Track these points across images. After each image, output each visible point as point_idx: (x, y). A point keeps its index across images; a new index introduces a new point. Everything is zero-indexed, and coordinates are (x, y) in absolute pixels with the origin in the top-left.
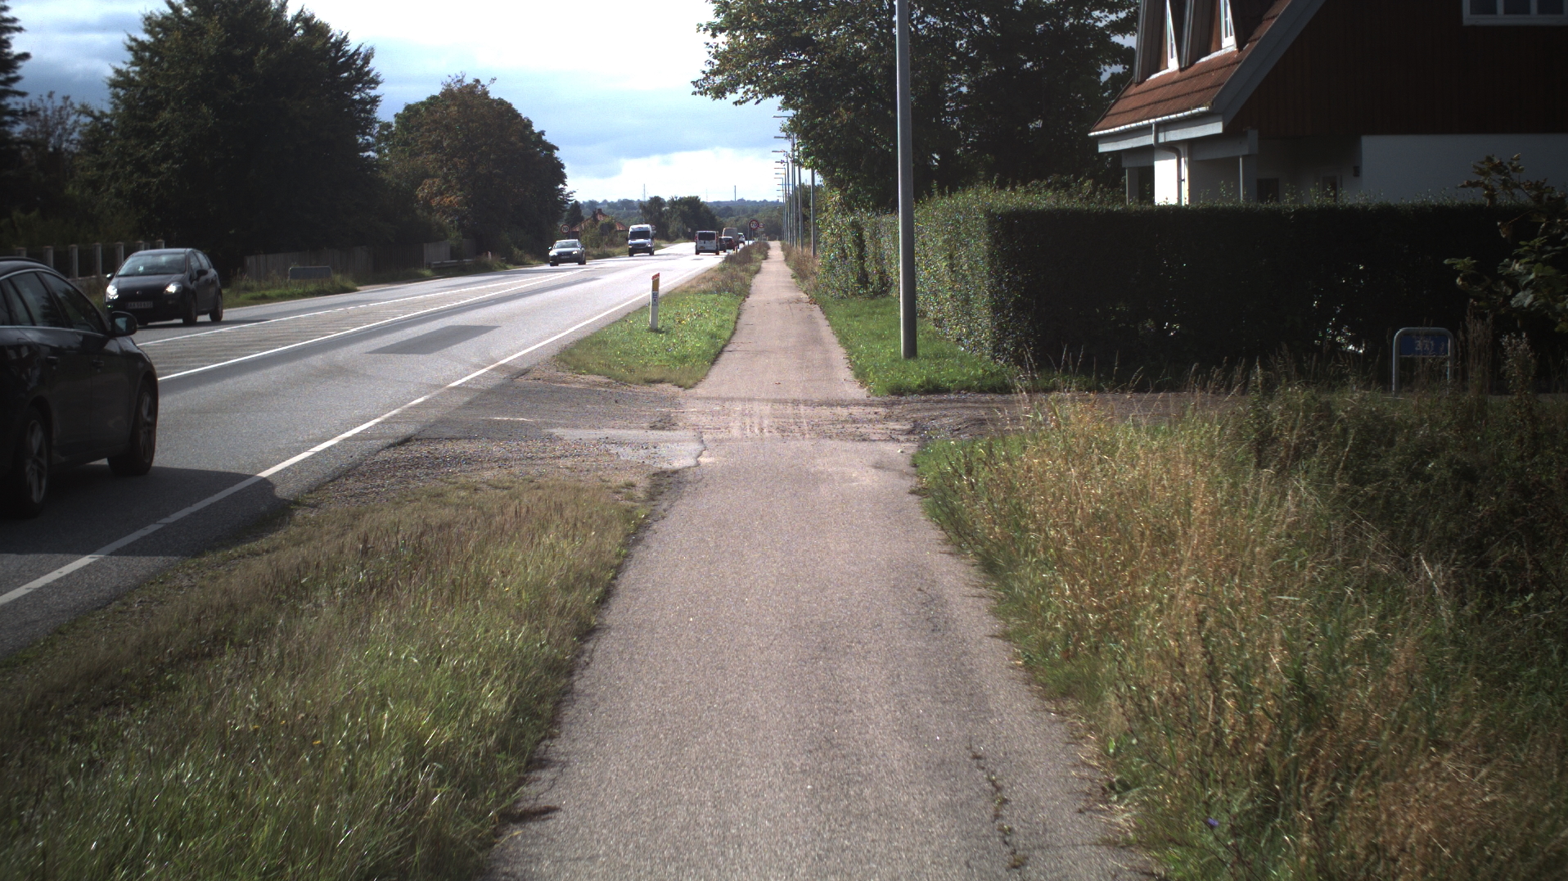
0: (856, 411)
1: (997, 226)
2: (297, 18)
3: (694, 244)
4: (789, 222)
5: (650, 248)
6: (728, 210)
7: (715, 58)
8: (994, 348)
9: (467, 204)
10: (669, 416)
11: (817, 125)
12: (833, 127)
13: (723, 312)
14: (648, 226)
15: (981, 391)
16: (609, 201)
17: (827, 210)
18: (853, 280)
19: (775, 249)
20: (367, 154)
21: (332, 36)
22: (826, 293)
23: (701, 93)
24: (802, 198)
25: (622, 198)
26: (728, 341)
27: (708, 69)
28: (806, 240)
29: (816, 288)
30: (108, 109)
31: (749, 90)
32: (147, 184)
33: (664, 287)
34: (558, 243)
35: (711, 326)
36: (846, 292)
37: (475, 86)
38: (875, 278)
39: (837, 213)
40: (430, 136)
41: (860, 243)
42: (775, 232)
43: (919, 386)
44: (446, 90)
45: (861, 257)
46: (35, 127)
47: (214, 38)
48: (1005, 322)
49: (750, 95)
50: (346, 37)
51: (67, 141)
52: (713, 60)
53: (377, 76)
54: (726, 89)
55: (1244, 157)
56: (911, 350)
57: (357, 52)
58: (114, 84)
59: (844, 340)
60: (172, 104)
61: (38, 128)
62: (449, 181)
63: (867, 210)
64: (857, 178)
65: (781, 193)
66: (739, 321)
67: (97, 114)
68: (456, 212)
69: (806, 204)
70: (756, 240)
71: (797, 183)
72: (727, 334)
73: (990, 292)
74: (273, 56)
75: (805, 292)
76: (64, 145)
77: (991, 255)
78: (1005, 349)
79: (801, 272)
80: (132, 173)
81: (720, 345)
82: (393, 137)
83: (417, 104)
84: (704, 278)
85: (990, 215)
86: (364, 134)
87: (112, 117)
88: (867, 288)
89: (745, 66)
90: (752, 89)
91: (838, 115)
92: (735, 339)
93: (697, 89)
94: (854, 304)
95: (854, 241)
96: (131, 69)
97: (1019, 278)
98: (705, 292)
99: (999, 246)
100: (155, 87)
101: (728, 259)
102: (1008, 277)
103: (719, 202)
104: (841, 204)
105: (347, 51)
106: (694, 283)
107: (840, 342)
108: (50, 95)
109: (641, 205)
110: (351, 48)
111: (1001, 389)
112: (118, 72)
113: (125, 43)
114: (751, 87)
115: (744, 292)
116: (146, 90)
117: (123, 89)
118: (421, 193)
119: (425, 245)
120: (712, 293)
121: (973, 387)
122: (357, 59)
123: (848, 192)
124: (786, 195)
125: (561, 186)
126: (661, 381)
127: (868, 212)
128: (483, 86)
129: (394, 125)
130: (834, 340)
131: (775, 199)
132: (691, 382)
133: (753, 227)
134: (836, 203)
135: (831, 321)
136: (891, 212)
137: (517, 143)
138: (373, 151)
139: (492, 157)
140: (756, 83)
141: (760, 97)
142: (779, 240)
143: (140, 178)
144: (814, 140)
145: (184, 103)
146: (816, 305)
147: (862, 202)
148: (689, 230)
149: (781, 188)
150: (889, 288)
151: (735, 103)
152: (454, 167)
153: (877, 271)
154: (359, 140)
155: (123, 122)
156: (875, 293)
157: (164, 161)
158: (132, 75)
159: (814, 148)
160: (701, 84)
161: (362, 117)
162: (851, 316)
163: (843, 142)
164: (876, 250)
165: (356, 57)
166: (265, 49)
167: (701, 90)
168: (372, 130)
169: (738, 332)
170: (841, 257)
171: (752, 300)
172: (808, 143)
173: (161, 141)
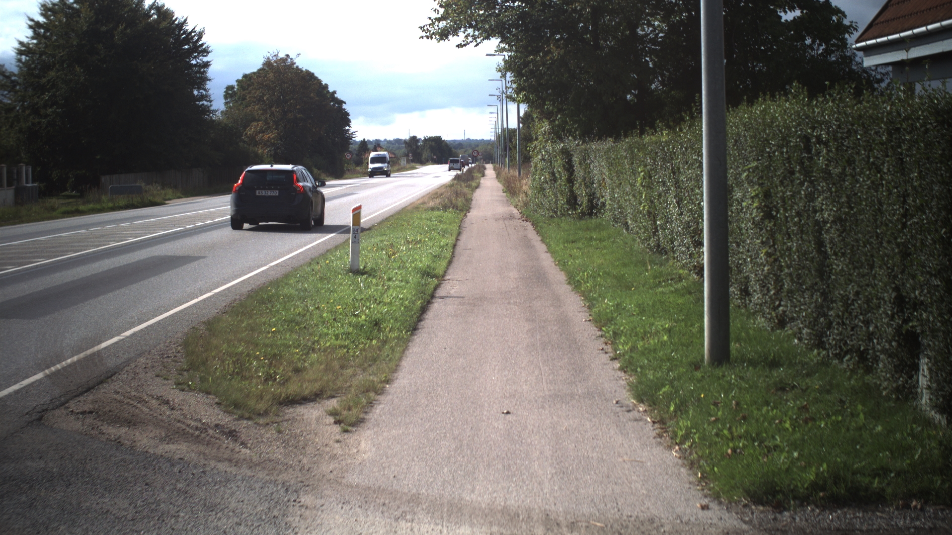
2: (152, 7)
3: (448, 165)
4: (498, 152)
5: (387, 171)
6: (460, 145)
7: (440, 5)
9: (281, 139)
11: (529, 62)
12: (544, 64)
13: (443, 233)
16: (388, 139)
17: (537, 139)
18: (562, 201)
19: (490, 169)
20: (201, 103)
21: (176, 20)
22: (536, 211)
23: (428, 37)
24: (508, 136)
26: (442, 278)
27: (434, 15)
28: (512, 164)
29: (526, 205)
30: (15, 70)
31: (468, 34)
32: (39, 123)
33: (372, 216)
35: (425, 261)
36: (556, 212)
37: (286, 59)
38: (584, 200)
39: (546, 141)
40: (256, 93)
41: (569, 168)
42: (489, 159)
44: (267, 62)
45: (570, 181)
47: (86, 20)
49: (470, 39)
50: (186, 20)
52: (438, 8)
53: (208, 47)
54: (449, 33)
57: (193, 31)
58: (20, 52)
60: (57, 66)
62: (269, 123)
63: (575, 138)
64: (565, 110)
65: (493, 134)
67: (8, 73)
68: (273, 144)
69: (511, 140)
70: (477, 163)
72: (441, 267)
74: (128, 31)
75: (516, 207)
79: (510, 189)
80: (29, 115)
82: (235, 95)
84: (436, 193)
86: (199, 89)
87: (19, 76)
88: (575, 209)
90: (471, 34)
91: (549, 52)
92: (450, 273)
93: (424, 34)
94: (566, 224)
95: (564, 166)
96: (30, 42)
98: (432, 209)
100: (45, 54)
101: (457, 177)
103: (455, 140)
104: (550, 133)
105: (187, 30)
110: (189, 27)
112: (21, 43)
114: (470, 31)
115: (465, 207)
116: (40, 57)
117: (27, 56)
120: (438, 209)
121: (937, 493)
122: (194, 36)
123: (557, 122)
124: (497, 135)
125: (347, 128)
127: (575, 140)
128: (291, 59)
131: (489, 139)
132: (358, 411)
133: (475, 155)
134: (545, 132)
135: (548, 246)
136: (598, 140)
137: (317, 98)
138: (206, 100)
139: (298, 107)
140: (475, 28)
141: (479, 40)
142: (492, 163)
143: (34, 119)
144: (526, 77)
145: (65, 66)
146: (528, 223)
147: (569, 131)
148: (435, 157)
149: (493, 130)
150: (599, 211)
151: (458, 46)
152: (272, 114)
153: (587, 193)
154: (196, 93)
155: (25, 79)
156: (583, 214)
157: (51, 107)
158: (31, 46)
159: (526, 84)
160: (428, 29)
161: (199, 77)
162: (567, 242)
163: (553, 77)
164: (585, 174)
165: (193, 34)
166: (123, 27)
167: (428, 34)
168: (207, 87)
169: (455, 259)
170: (551, 180)
171: (473, 214)
172: (520, 80)
173: (49, 92)
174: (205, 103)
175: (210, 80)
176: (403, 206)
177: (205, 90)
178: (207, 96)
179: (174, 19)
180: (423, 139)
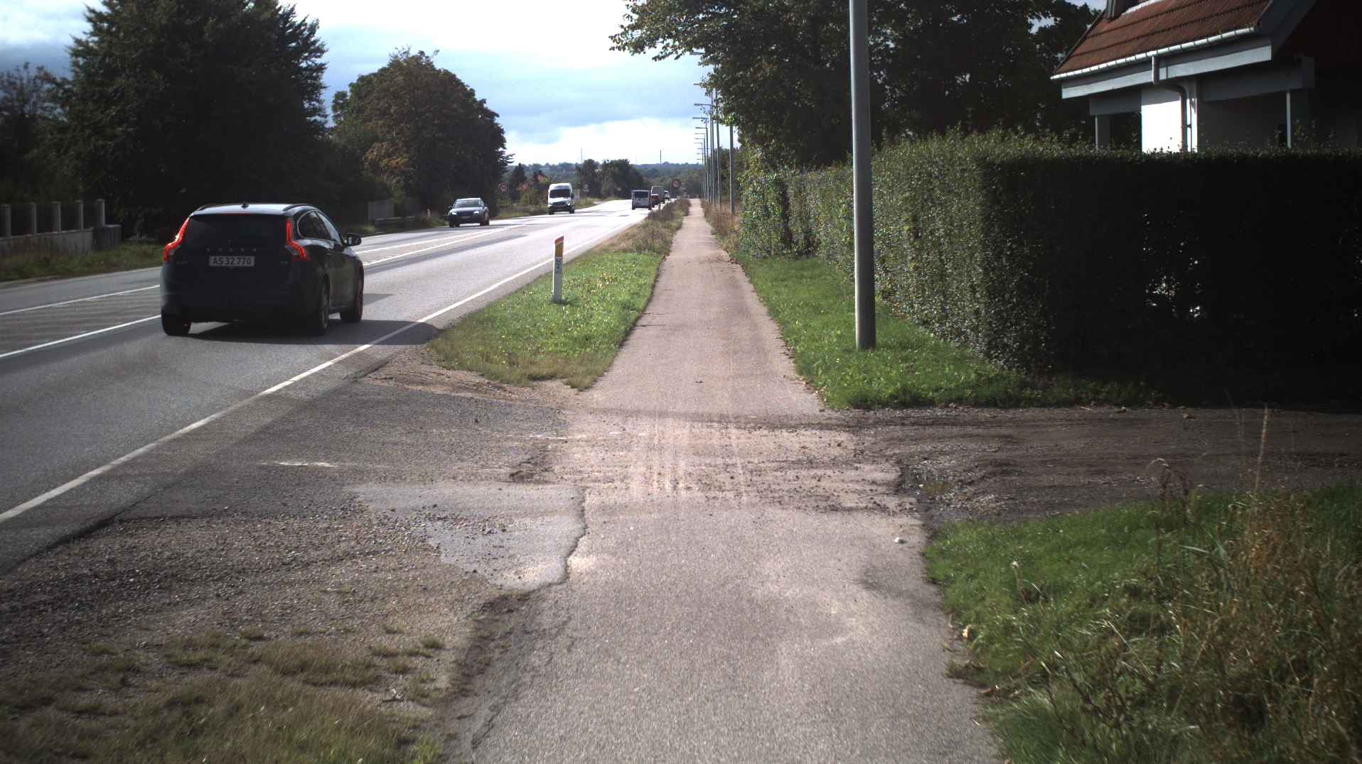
0: (809, 438)
1: (995, 180)
3: (631, 201)
4: (707, 183)
5: (570, 207)
6: (654, 171)
7: (634, 11)
8: (989, 343)
9: (413, 166)
10: (544, 449)
11: (738, 79)
12: (755, 81)
13: (639, 274)
14: (568, 184)
15: (977, 403)
16: (551, 164)
17: (748, 168)
18: (776, 239)
19: (696, 206)
20: (313, 118)
21: (280, 9)
22: (748, 251)
23: (619, 49)
24: (720, 161)
25: (562, 162)
26: (643, 312)
27: (627, 23)
28: (724, 198)
29: (737, 245)
30: (69, 76)
31: (668, 45)
32: (104, 146)
33: (568, 251)
34: (459, 201)
35: (625, 296)
36: (769, 252)
37: (420, 58)
38: (799, 238)
39: (759, 170)
40: (378, 103)
41: (784, 201)
42: (696, 191)
43: (892, 396)
44: (394, 61)
45: (785, 216)
46: (12, 95)
47: (165, 9)
48: (1006, 310)
49: (670, 50)
50: (293, 9)
51: (41, 108)
52: (631, 14)
53: (323, 45)
54: (645, 43)
55: (1293, 92)
56: (869, 340)
57: (303, 23)
58: (76, 53)
59: (774, 313)
60: (127, 71)
61: (15, 96)
62: (397, 144)
63: (791, 167)
64: (780, 133)
65: (701, 156)
66: (657, 284)
67: (59, 80)
68: (403, 172)
69: (724, 166)
70: (679, 197)
71: (716, 147)
72: (641, 303)
73: (985, 269)
74: (221, 26)
75: (725, 250)
76: (39, 112)
77: (986, 219)
78: (1006, 345)
79: (720, 230)
80: (90, 136)
81: (633, 318)
82: (348, 105)
83: (370, 75)
84: (627, 235)
85: (984, 163)
86: (311, 99)
87: (74, 83)
88: (791, 248)
89: (664, 20)
90: (671, 44)
91: (760, 68)
92: (651, 309)
93: (615, 44)
94: (779, 265)
95: (778, 199)
96: (90, 40)
97: (1027, 251)
98: (625, 251)
99: (997, 208)
100: (111, 55)
101: (652, 216)
102: (1010, 248)
103: (646, 165)
104: (763, 161)
105: (294, 22)
106: (615, 242)
107: (769, 314)
108: (26, 66)
109: (577, 167)
110: (297, 19)
111: (1003, 402)
112: (78, 41)
113: (85, 15)
114: (670, 41)
115: (665, 250)
116: (104, 59)
117: (84, 57)
118: (371, 155)
119: (369, 203)
120: (631, 251)
121: (967, 399)
122: (304, 30)
123: (771, 148)
124: (705, 156)
125: (501, 149)
126: (551, 377)
127: (791, 169)
128: (427, 57)
129: (349, 94)
130: (763, 310)
131: (695, 162)
132: (587, 381)
133: (675, 186)
134: (758, 160)
135: (755, 285)
136: (816, 169)
137: (461, 111)
138: (319, 115)
139: (436, 122)
140: (675, 38)
141: (680, 52)
142: (700, 197)
143: (97, 140)
144: (736, 95)
145: (138, 70)
146: (738, 265)
147: (785, 158)
148: (619, 189)
149: (700, 151)
150: (815, 249)
151: (655, 59)
152: (401, 131)
153: (803, 230)
154: (306, 105)
155: (84, 88)
156: (800, 253)
157: (120, 125)
158: (91, 44)
159: (735, 105)
160: (619, 39)
161: (310, 83)
162: (776, 280)
163: (766, 97)
164: (801, 208)
165: (303, 28)
166: (214, 20)
167: (620, 44)
168: (322, 97)
169: (655, 298)
170: (764, 216)
171: (672, 258)
172: (728, 99)
173: (117, 106)
174: (318, 118)
175: (325, 88)
176: (589, 248)
177: (318, 101)
178: (320, 110)
179: (278, 7)
180: (601, 163)
